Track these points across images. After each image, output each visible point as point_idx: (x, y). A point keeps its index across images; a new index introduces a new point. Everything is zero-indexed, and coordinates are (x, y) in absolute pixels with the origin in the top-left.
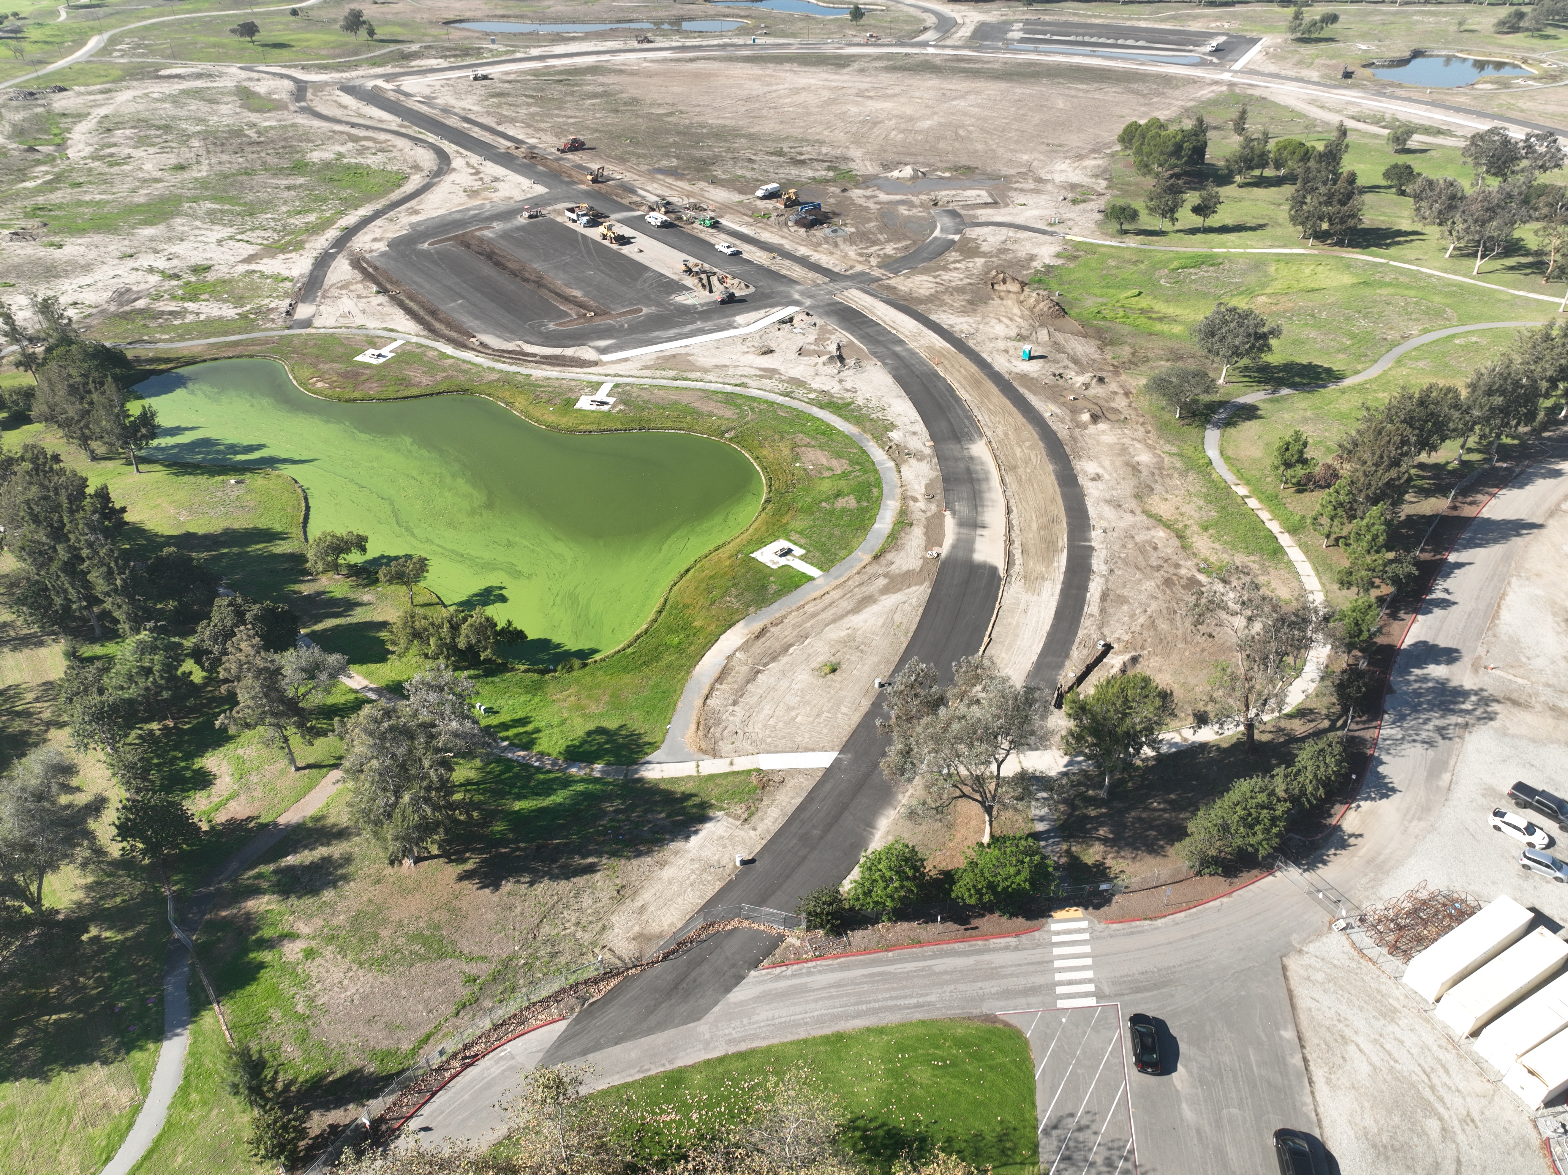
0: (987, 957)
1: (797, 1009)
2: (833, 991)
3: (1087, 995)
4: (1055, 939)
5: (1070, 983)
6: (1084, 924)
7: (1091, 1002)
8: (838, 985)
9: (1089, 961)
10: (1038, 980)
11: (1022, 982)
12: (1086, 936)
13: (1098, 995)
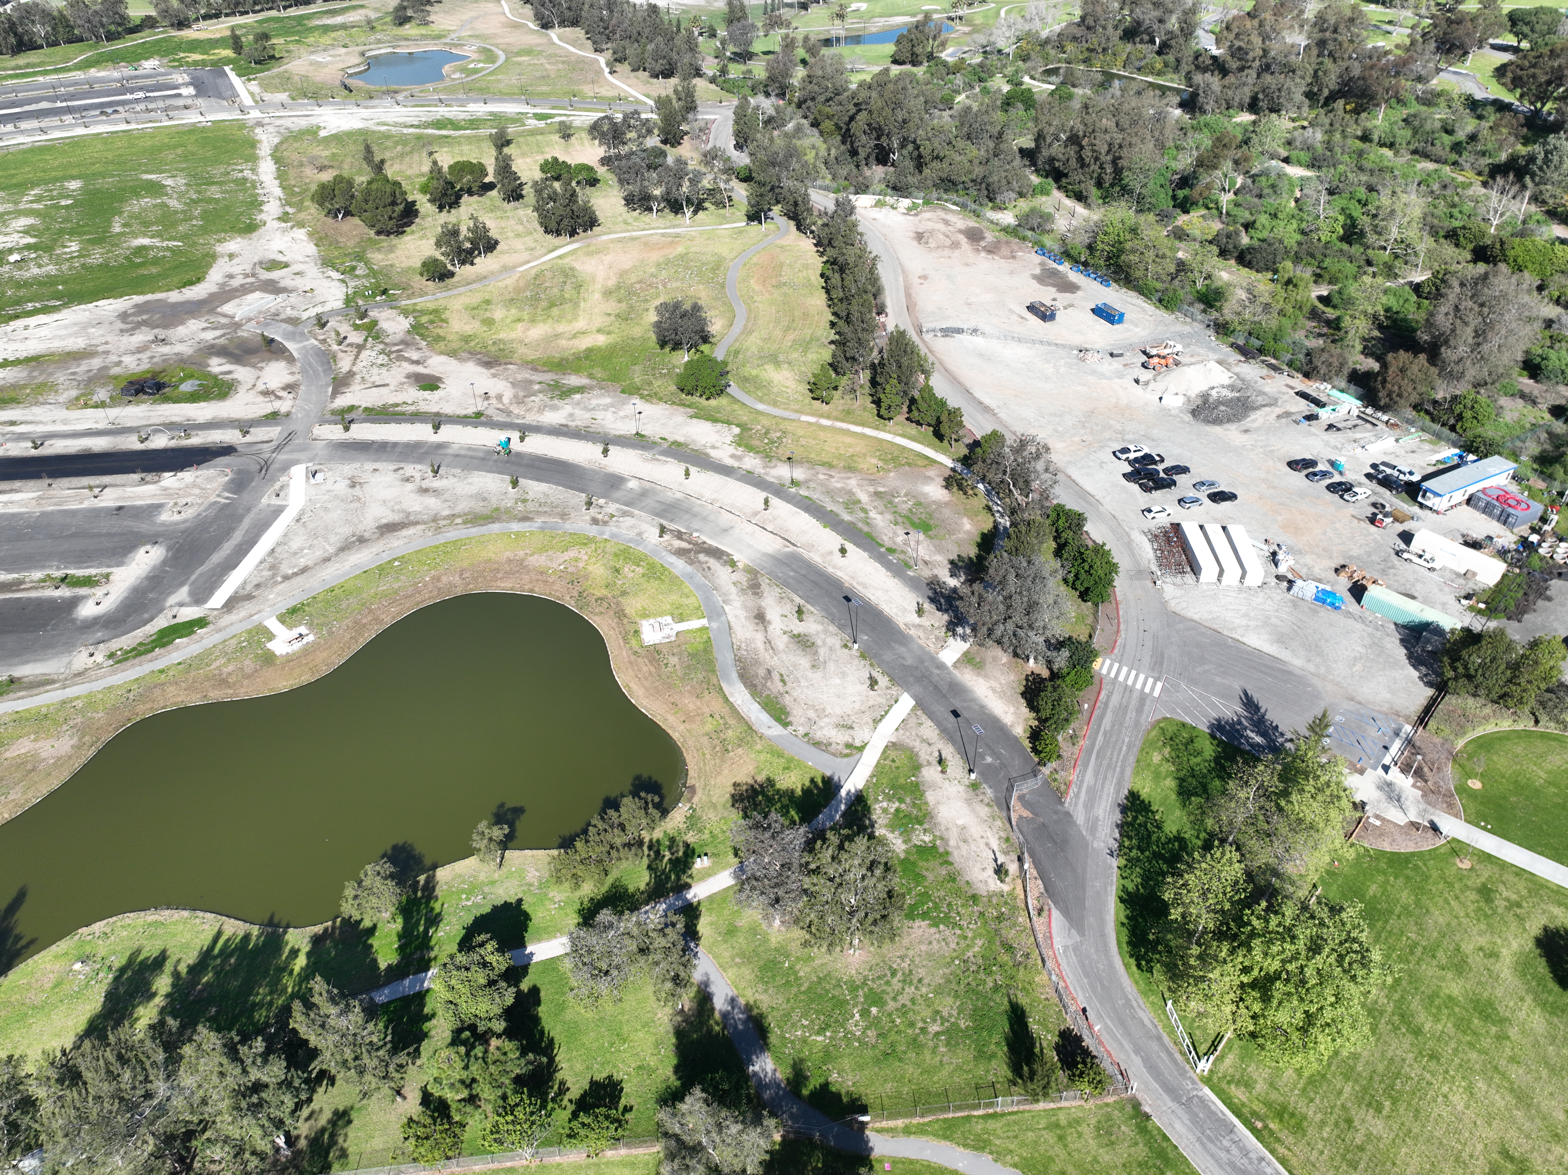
0: (1111, 706)
1: (1105, 797)
2: (1101, 777)
3: (1154, 684)
4: (1112, 675)
5: (1144, 684)
6: (1108, 662)
7: (1159, 685)
8: (1097, 773)
9: (1134, 673)
10: (1136, 695)
11: (1134, 703)
12: (1116, 665)
13: (1157, 679)
